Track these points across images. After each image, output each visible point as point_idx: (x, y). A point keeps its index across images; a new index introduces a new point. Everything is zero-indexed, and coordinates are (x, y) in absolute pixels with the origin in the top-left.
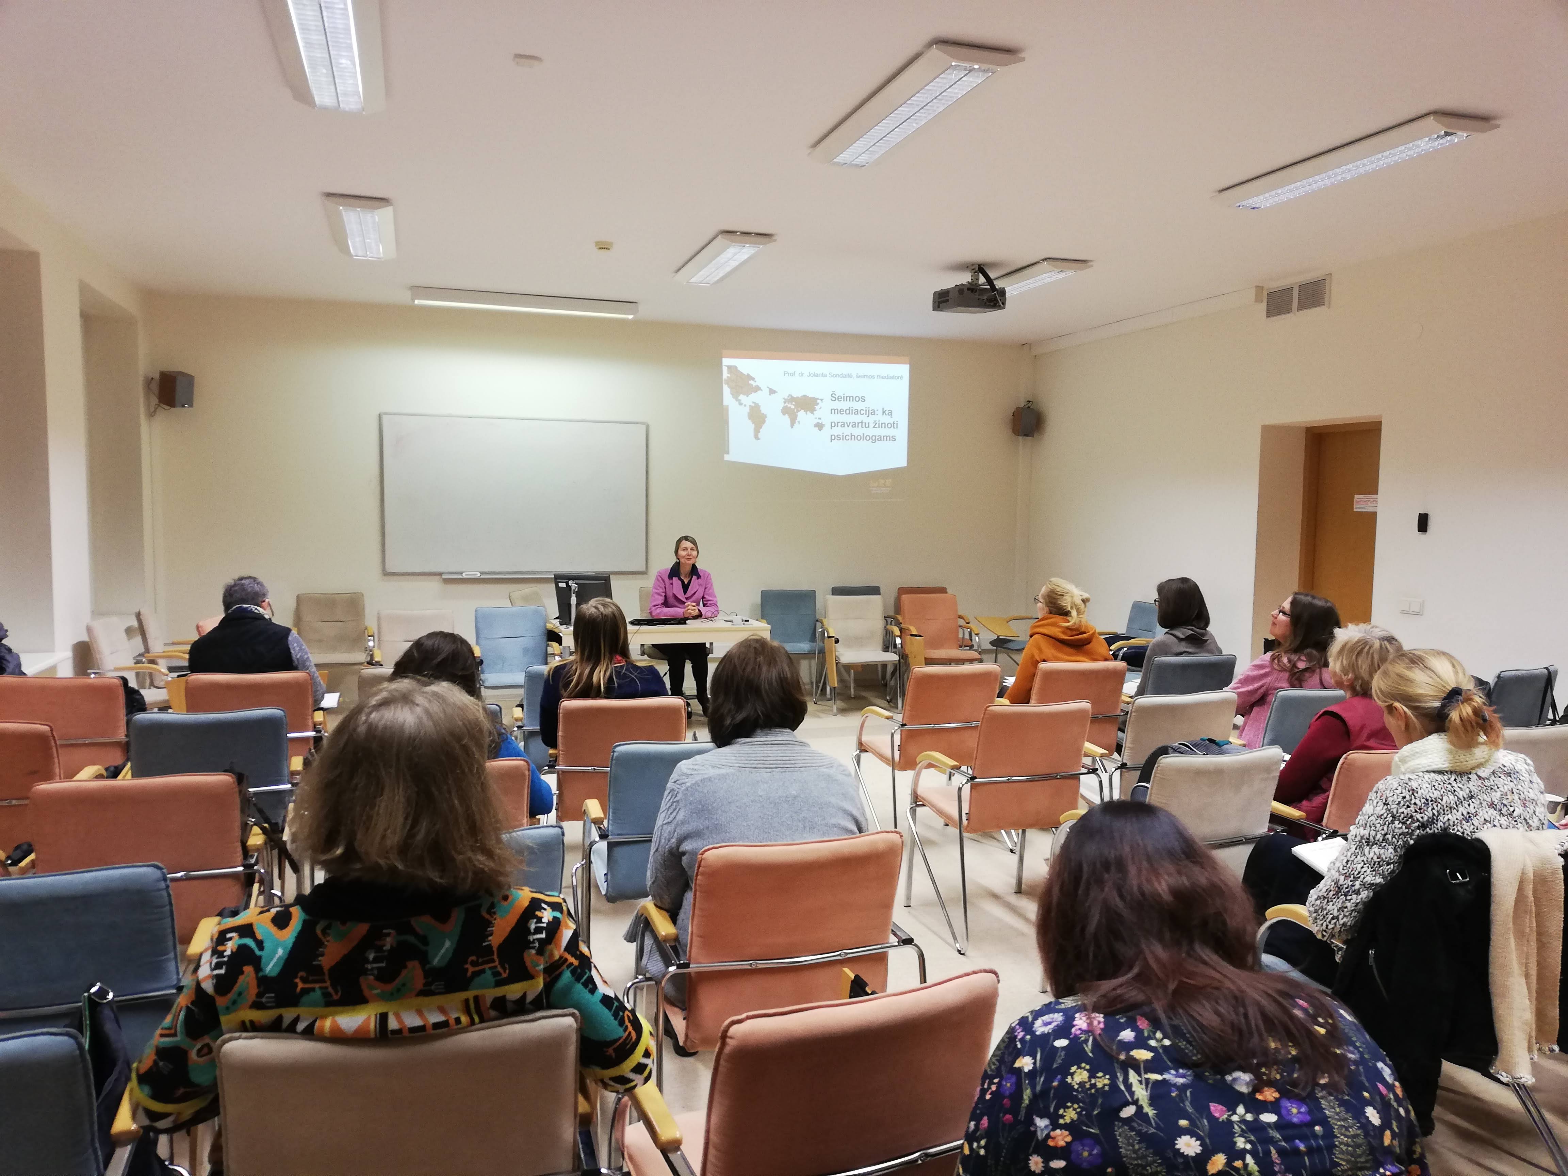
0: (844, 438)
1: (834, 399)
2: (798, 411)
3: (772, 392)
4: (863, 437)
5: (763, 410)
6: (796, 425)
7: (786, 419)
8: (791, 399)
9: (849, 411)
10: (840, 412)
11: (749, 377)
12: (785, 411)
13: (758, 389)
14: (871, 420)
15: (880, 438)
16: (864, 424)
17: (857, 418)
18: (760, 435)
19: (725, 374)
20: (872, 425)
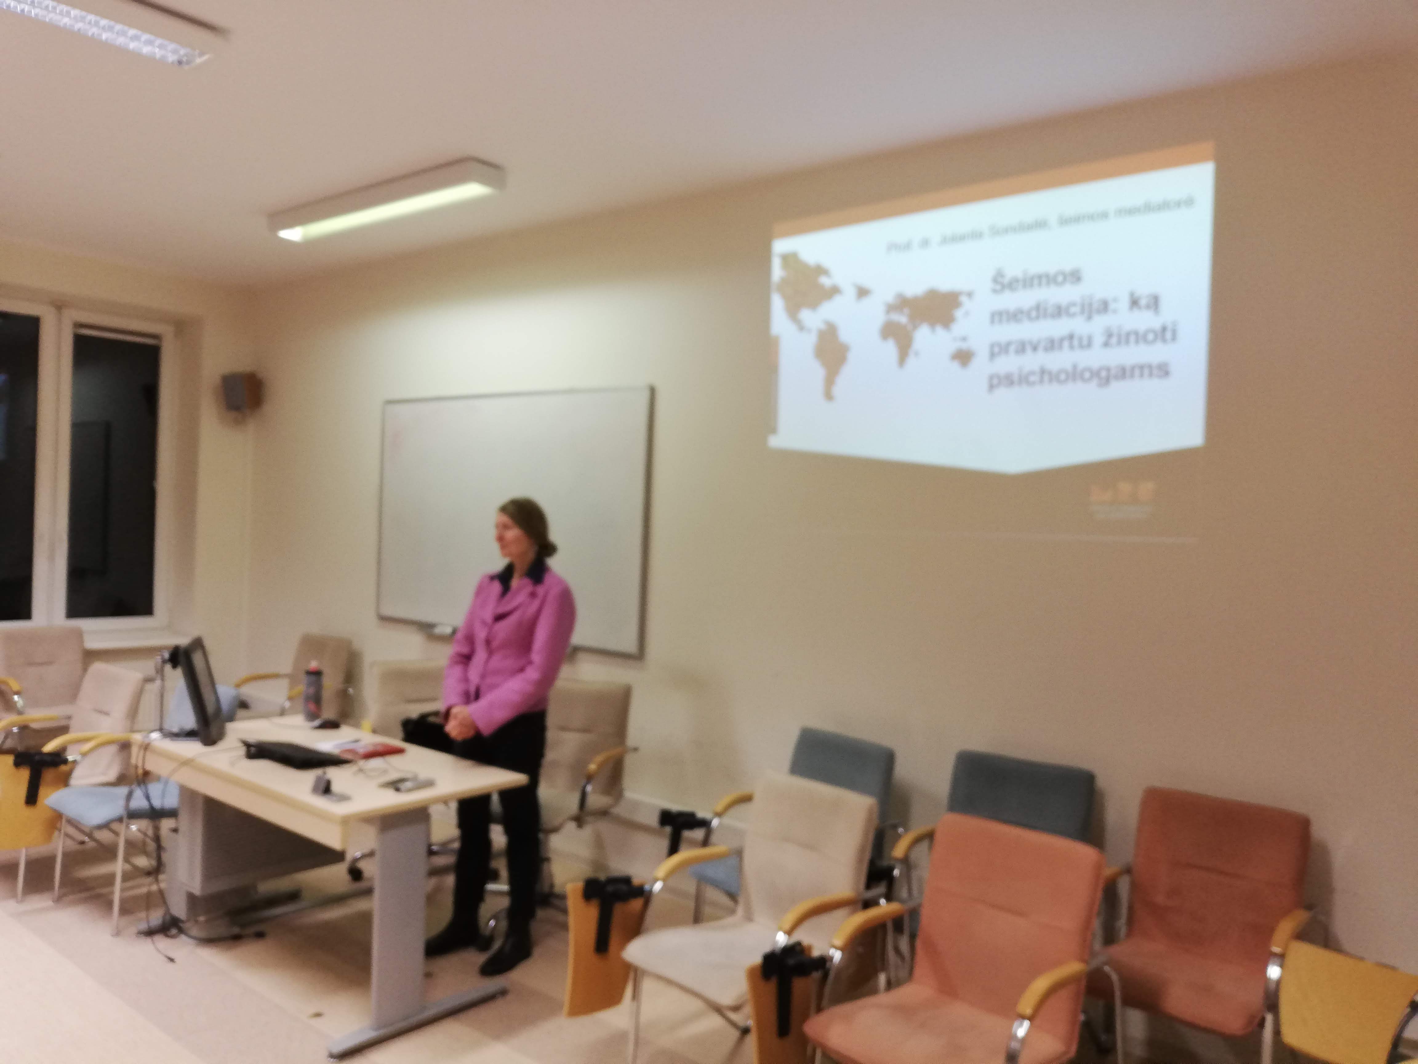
0: (1023, 379)
1: (998, 287)
2: (915, 327)
3: (862, 292)
4: (1075, 375)
5: (845, 335)
6: (911, 361)
7: (890, 348)
8: (902, 303)
9: (1039, 312)
10: (1015, 316)
11: (820, 270)
12: (889, 331)
13: (835, 291)
14: (1098, 325)
15: (1124, 373)
16: (1076, 342)
17: (1058, 328)
18: (837, 390)
19: (777, 272)
20: (1099, 339)
